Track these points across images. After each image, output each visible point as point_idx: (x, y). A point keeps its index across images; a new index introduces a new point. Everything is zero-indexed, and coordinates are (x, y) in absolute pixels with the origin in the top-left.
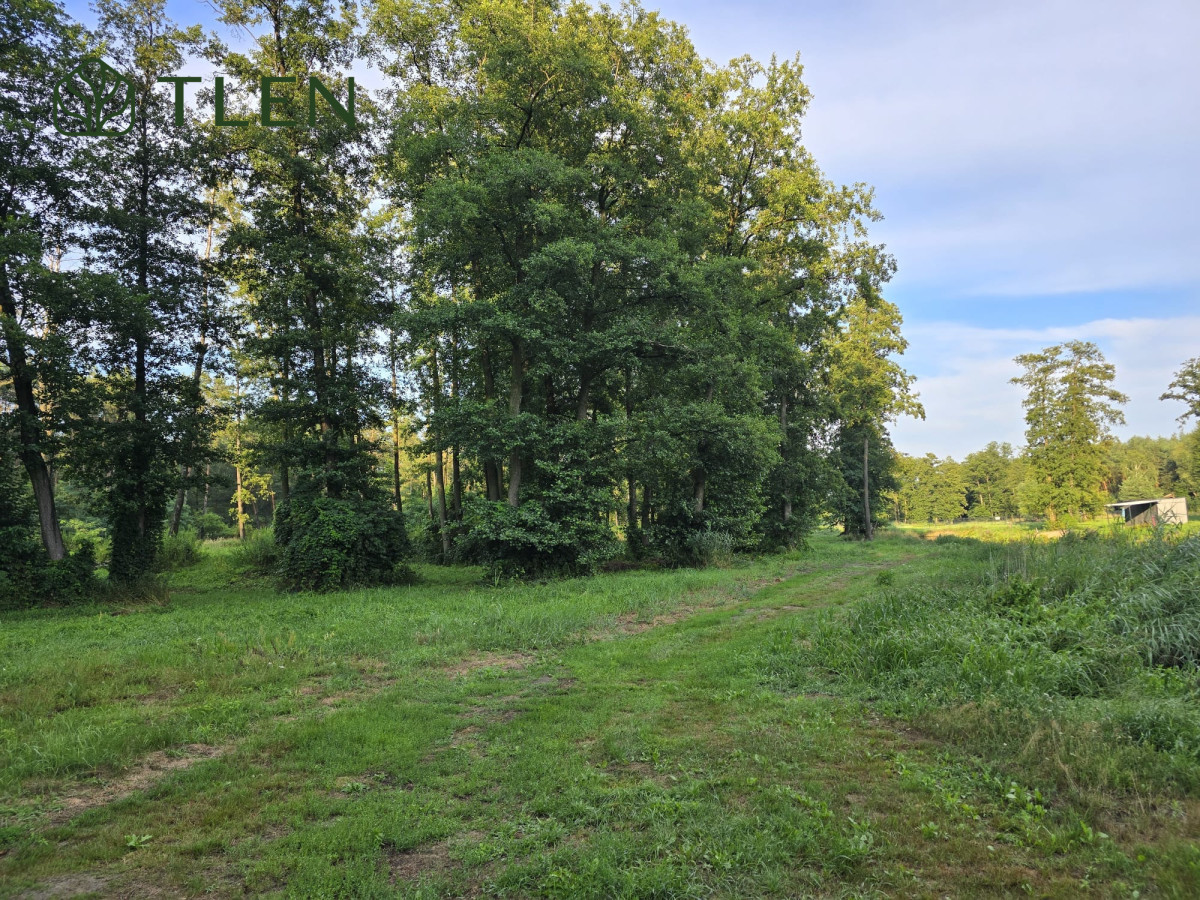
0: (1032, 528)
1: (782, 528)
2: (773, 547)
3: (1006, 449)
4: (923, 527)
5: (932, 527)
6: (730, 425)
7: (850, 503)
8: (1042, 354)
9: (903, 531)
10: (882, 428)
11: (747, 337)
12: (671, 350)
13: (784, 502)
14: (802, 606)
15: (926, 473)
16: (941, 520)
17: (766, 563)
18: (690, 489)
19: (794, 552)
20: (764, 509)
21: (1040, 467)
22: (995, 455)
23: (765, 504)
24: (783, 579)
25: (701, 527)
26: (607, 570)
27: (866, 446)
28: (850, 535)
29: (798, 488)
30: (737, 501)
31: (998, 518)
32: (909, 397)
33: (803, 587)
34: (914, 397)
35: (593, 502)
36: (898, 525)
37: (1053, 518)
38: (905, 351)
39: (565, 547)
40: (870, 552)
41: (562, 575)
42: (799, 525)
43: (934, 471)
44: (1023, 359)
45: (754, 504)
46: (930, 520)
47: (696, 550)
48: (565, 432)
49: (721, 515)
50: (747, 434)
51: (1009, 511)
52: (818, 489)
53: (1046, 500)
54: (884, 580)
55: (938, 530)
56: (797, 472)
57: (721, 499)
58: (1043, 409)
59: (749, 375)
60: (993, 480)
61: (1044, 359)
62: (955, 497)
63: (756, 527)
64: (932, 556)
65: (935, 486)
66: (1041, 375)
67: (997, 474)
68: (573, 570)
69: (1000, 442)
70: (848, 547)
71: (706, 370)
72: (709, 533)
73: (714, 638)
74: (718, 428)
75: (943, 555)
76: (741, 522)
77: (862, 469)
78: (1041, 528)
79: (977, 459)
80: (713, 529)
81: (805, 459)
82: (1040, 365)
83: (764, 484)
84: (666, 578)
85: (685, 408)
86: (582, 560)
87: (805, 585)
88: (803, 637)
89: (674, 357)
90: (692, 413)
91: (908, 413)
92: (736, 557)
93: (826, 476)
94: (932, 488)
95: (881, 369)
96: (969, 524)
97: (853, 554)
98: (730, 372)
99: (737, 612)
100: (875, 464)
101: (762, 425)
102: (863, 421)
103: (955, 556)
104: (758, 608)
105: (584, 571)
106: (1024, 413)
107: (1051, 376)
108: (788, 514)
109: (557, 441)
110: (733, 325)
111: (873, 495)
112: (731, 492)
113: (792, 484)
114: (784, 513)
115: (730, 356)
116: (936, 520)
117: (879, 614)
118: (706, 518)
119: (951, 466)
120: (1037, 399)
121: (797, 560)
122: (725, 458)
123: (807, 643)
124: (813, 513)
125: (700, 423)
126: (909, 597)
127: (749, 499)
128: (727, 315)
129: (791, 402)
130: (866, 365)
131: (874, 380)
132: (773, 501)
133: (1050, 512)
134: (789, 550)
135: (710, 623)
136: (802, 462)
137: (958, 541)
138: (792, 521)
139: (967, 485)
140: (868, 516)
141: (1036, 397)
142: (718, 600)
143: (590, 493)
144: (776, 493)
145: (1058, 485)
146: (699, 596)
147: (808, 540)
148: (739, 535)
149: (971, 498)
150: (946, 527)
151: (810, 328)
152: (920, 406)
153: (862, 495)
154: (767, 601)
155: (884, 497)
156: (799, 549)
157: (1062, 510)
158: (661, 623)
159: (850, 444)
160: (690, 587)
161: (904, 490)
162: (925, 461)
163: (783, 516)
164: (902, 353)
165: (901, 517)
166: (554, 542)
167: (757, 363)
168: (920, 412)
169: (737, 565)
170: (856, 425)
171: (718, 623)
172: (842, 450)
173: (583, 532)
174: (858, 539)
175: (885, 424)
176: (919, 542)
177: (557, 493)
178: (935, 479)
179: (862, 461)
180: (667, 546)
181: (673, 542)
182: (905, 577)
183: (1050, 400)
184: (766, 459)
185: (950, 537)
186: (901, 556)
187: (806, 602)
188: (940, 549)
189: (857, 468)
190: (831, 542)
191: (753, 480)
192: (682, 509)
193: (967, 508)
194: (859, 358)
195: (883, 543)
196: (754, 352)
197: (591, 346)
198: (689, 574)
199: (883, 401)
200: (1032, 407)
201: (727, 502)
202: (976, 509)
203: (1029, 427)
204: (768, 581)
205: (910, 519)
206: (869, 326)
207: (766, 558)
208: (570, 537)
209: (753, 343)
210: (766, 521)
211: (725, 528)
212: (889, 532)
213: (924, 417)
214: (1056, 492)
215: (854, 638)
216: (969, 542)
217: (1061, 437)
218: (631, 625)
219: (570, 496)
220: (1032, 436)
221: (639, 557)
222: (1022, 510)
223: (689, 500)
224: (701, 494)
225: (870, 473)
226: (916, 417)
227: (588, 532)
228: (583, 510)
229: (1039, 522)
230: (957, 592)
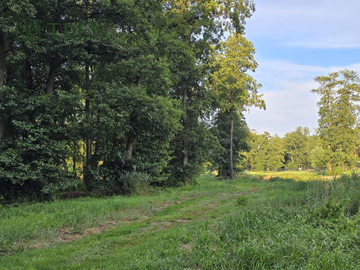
0: (319, 174)
1: (182, 171)
2: (176, 182)
3: (306, 131)
4: (261, 173)
5: (266, 174)
6: (150, 102)
7: (222, 158)
8: (328, 76)
9: (250, 175)
10: (241, 114)
11: (161, 45)
12: (111, 49)
13: (183, 155)
14: (189, 219)
15: (264, 143)
16: (271, 170)
17: (170, 192)
18: (125, 145)
19: (188, 186)
20: (170, 158)
21: (325, 140)
22: (300, 134)
23: (171, 155)
24: (179, 202)
25: (130, 169)
26: (64, 197)
27: (232, 124)
28: (221, 177)
29: (192, 147)
30: (153, 153)
31: (300, 169)
32: (257, 96)
33: (191, 207)
34: (260, 96)
35: (54, 151)
36: (248, 172)
37: (330, 169)
38: (256, 69)
39: (33, 181)
40: (233, 186)
41: (31, 200)
42: (192, 169)
43: (268, 142)
44: (318, 79)
45: (164, 155)
46: (265, 169)
47: (125, 184)
48: (35, 102)
49: (143, 162)
50: (160, 107)
51: (306, 165)
52: (204, 147)
53: (328, 158)
54: (241, 202)
55: (269, 175)
56: (192, 136)
57: (144, 151)
58: (328, 107)
59: (163, 69)
60: (299, 148)
61: (329, 79)
62: (278, 157)
63: (165, 170)
64: (269, 188)
65: (268, 150)
66: (327, 88)
67: (301, 145)
68: (39, 196)
69: (303, 127)
70: (220, 183)
71: (135, 64)
72: (135, 173)
73: (123, 244)
74: (141, 104)
75: (275, 187)
76: (156, 166)
77: (229, 138)
78: (324, 174)
79: (290, 136)
80: (138, 170)
81: (197, 128)
82: (327, 83)
83: (171, 143)
84: (101, 203)
85: (120, 89)
86: (45, 190)
87: (192, 206)
88: (186, 242)
89: (114, 55)
90: (125, 93)
91: (256, 106)
92: (152, 188)
93: (209, 139)
94: (267, 152)
95: (242, 80)
96: (286, 172)
97: (223, 187)
98: (149, 66)
99: (145, 224)
100: (237, 136)
101: (170, 102)
102: (231, 110)
103: (283, 188)
104: (160, 221)
105: (47, 198)
106: (318, 110)
107: (333, 89)
108: (186, 162)
109: (29, 107)
110: (154, 36)
111: (235, 154)
112: (151, 148)
113: (189, 144)
114: (183, 162)
115: (150, 56)
116: (268, 169)
117: (240, 226)
118: (134, 163)
119: (277, 140)
120: (325, 102)
121: (190, 190)
122: (146, 124)
123: (188, 247)
124: (200, 162)
125: (130, 100)
126: (260, 214)
127: (161, 152)
128: (149, 29)
129: (190, 94)
130: (234, 76)
131: (238, 85)
132: (176, 154)
133: (329, 165)
134: (185, 184)
135: (125, 233)
136: (195, 131)
137: (282, 180)
138: (187, 167)
139: (285, 150)
140: (232, 165)
141: (324, 101)
142: (134, 216)
143: (53, 145)
144: (179, 149)
145: (334, 151)
146: (122, 214)
147: (197, 179)
148: (154, 174)
149: (287, 158)
150: (274, 173)
151: (202, 47)
152: (263, 102)
153: (229, 153)
154: (167, 216)
155: (241, 155)
156: (191, 184)
157: (335, 164)
158: (90, 233)
159: (223, 123)
160: (117, 208)
161: (252, 151)
162: (264, 136)
163: (183, 164)
164: (254, 71)
165: (249, 168)
166: (25, 178)
167: (168, 61)
168: (263, 105)
169: (152, 193)
170: (226, 112)
171: (130, 232)
172: (219, 126)
173: (46, 171)
174: (226, 179)
175: (243, 113)
176: (260, 181)
177: (29, 144)
178: (269, 146)
179: (229, 133)
180: (107, 181)
181: (111, 179)
182: (254, 200)
183: (331, 102)
184: (172, 125)
185: (277, 177)
186: (250, 188)
187: (192, 216)
188: (273, 184)
189: (226, 137)
190: (210, 180)
191: (164, 140)
192: (118, 157)
193: (284, 163)
194: (230, 71)
195: (240, 181)
196: (166, 55)
197: (56, 43)
198: (118, 199)
199: (243, 98)
200: (322, 106)
201: (148, 153)
202: (289, 164)
203: (320, 117)
204: (169, 203)
205: (254, 169)
206: (236, 53)
207: (171, 189)
208: (37, 175)
209: (166, 49)
210: (172, 167)
211: (145, 170)
212: (243, 175)
213: (265, 109)
214: (333, 154)
215: (222, 243)
216: (288, 181)
217: (336, 124)
218: (67, 235)
219: (38, 146)
220: (321, 122)
221: (90, 190)
222: (313, 165)
223: (123, 152)
224: (131, 148)
225: (234, 140)
226: (261, 108)
227: (51, 171)
228: (47, 156)
229: (322, 171)
230: (289, 210)
